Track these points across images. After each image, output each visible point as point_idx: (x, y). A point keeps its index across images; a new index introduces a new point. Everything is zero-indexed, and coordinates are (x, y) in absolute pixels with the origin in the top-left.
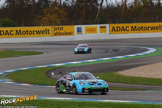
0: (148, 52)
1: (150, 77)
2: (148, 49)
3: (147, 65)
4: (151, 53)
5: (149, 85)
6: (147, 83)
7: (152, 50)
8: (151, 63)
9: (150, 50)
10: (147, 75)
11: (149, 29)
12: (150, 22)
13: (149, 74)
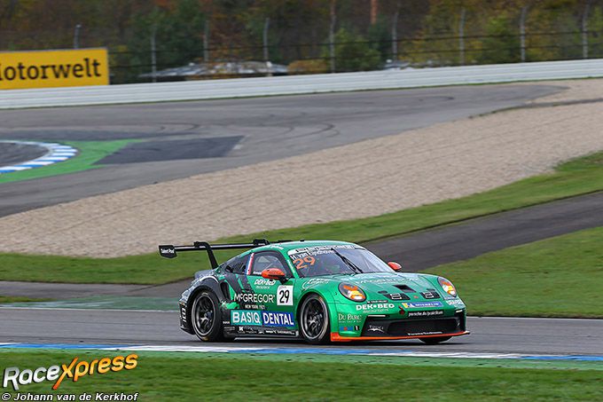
0: (44, 161)
1: (52, 251)
2: (43, 148)
3: (42, 207)
4: (56, 161)
5: (48, 282)
6: (41, 276)
7: (60, 153)
8: (57, 200)
9: (51, 151)
10: (43, 245)
11: (47, 75)
12: (48, 49)
13: (47, 240)
